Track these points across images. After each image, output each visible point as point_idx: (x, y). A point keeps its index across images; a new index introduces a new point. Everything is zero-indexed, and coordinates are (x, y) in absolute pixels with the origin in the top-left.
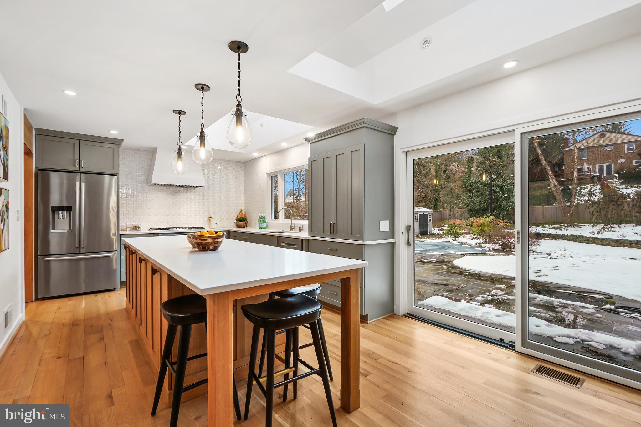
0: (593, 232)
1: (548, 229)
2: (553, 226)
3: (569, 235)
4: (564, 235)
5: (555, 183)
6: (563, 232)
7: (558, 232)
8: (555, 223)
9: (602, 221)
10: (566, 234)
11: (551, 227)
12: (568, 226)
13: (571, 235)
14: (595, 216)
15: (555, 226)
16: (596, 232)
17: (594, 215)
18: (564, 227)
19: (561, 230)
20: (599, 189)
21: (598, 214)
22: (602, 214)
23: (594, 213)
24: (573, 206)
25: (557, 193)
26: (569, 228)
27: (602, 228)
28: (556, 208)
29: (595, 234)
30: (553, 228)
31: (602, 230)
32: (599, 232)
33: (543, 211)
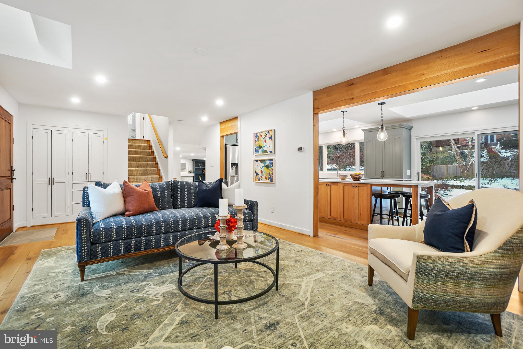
0: (484, 183)
1: (452, 182)
2: (454, 179)
3: (467, 186)
4: (463, 185)
5: (456, 148)
6: (462, 184)
7: (459, 183)
8: (455, 177)
9: (490, 176)
10: (465, 185)
11: (453, 180)
12: (465, 179)
13: (469, 186)
14: (485, 172)
15: (456, 180)
16: (486, 183)
17: (483, 171)
18: (462, 180)
19: (460, 182)
20: (486, 153)
21: (487, 171)
22: (489, 171)
23: (484, 170)
24: (469, 165)
25: (457, 155)
26: (466, 181)
27: (490, 181)
28: (456, 166)
29: (485, 185)
30: (455, 181)
31: (490, 182)
32: (488, 183)
33: (447, 169)
